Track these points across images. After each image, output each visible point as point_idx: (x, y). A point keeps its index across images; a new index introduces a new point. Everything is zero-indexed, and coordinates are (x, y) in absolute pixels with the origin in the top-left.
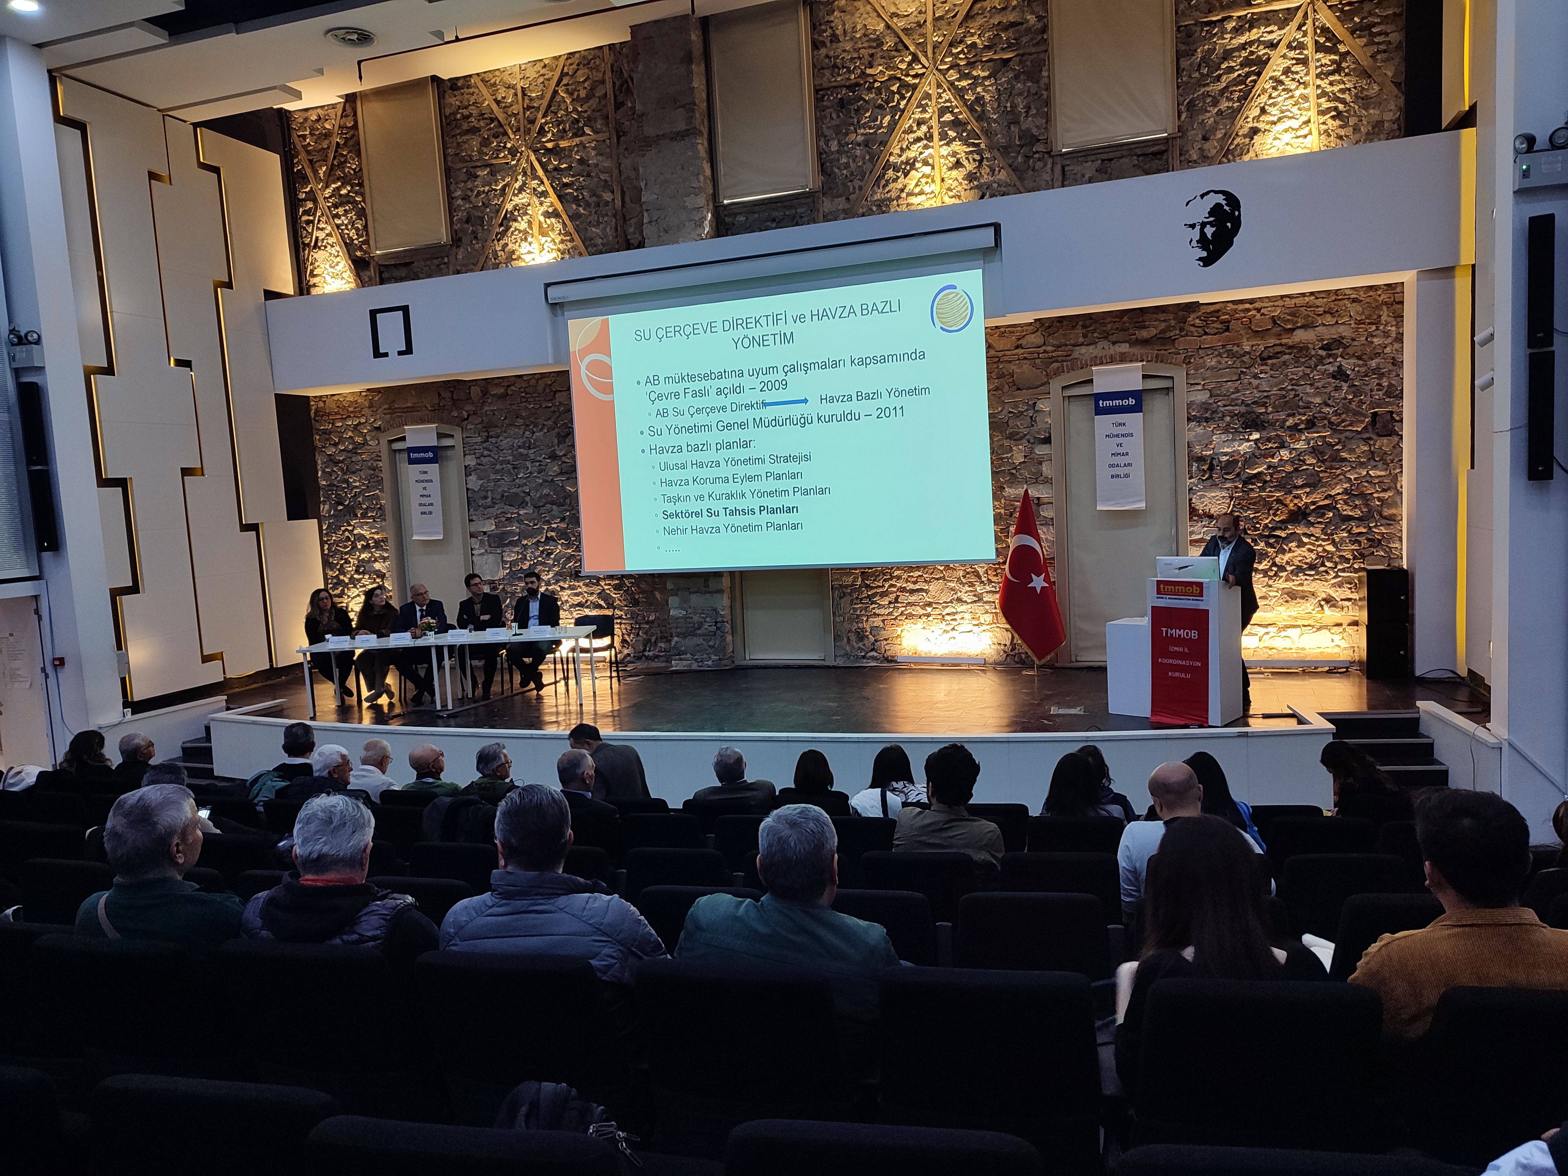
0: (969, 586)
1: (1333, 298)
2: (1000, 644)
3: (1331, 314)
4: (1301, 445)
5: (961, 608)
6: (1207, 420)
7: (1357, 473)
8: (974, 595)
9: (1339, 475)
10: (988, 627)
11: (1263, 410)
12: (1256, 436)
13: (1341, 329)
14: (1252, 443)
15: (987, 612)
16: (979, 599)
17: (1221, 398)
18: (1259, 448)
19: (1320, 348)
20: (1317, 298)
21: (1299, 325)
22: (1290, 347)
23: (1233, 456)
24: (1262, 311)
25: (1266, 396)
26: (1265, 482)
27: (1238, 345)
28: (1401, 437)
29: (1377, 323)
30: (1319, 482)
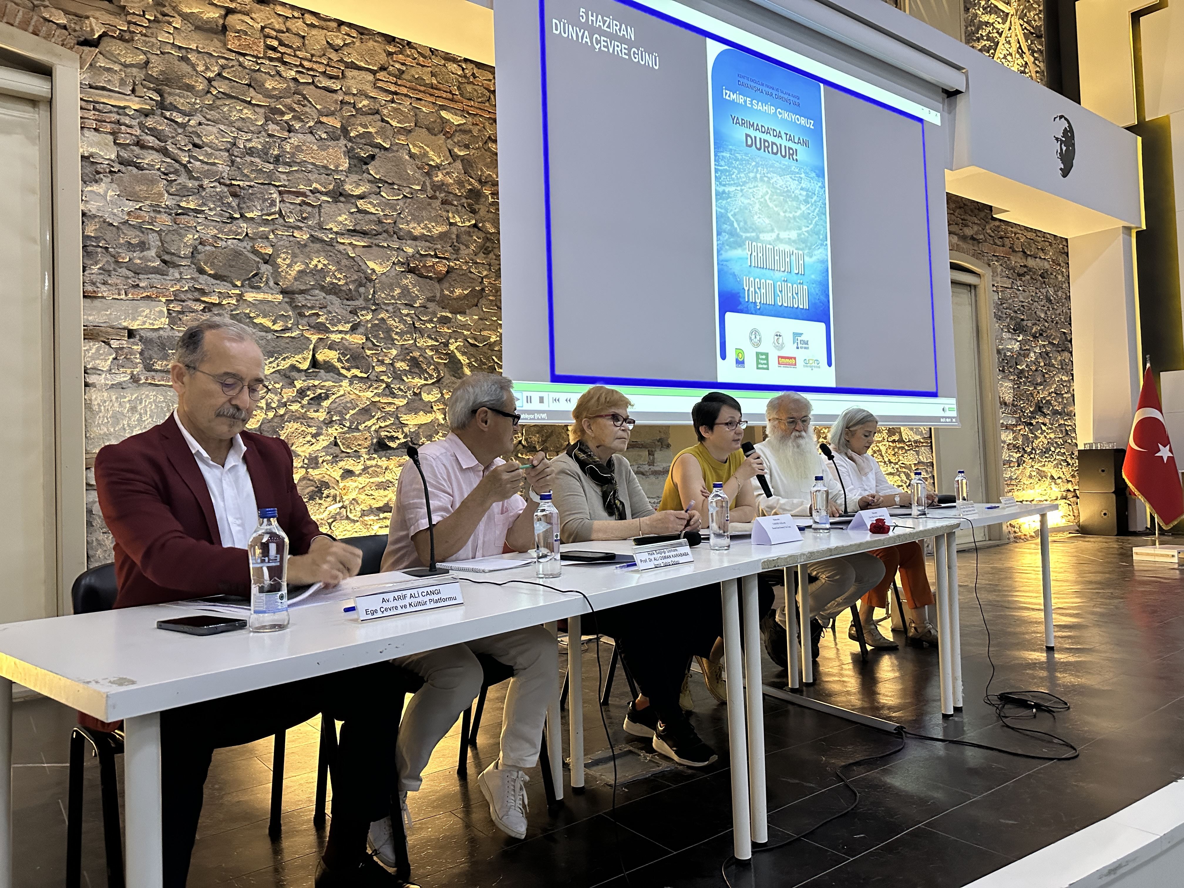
1: (1044, 239)
3: (1042, 250)
4: (1037, 350)
6: (1000, 318)
7: (1058, 376)
9: (1052, 377)
11: (1022, 317)
12: (1020, 337)
14: (1019, 343)
18: (1021, 348)
19: (1040, 275)
20: (1036, 235)
21: (1031, 253)
22: (1030, 269)
23: (1012, 353)
24: (1017, 236)
25: (1023, 306)
26: (1025, 377)
27: (1009, 259)
28: (1071, 353)
29: (1060, 265)
30: (1045, 381)
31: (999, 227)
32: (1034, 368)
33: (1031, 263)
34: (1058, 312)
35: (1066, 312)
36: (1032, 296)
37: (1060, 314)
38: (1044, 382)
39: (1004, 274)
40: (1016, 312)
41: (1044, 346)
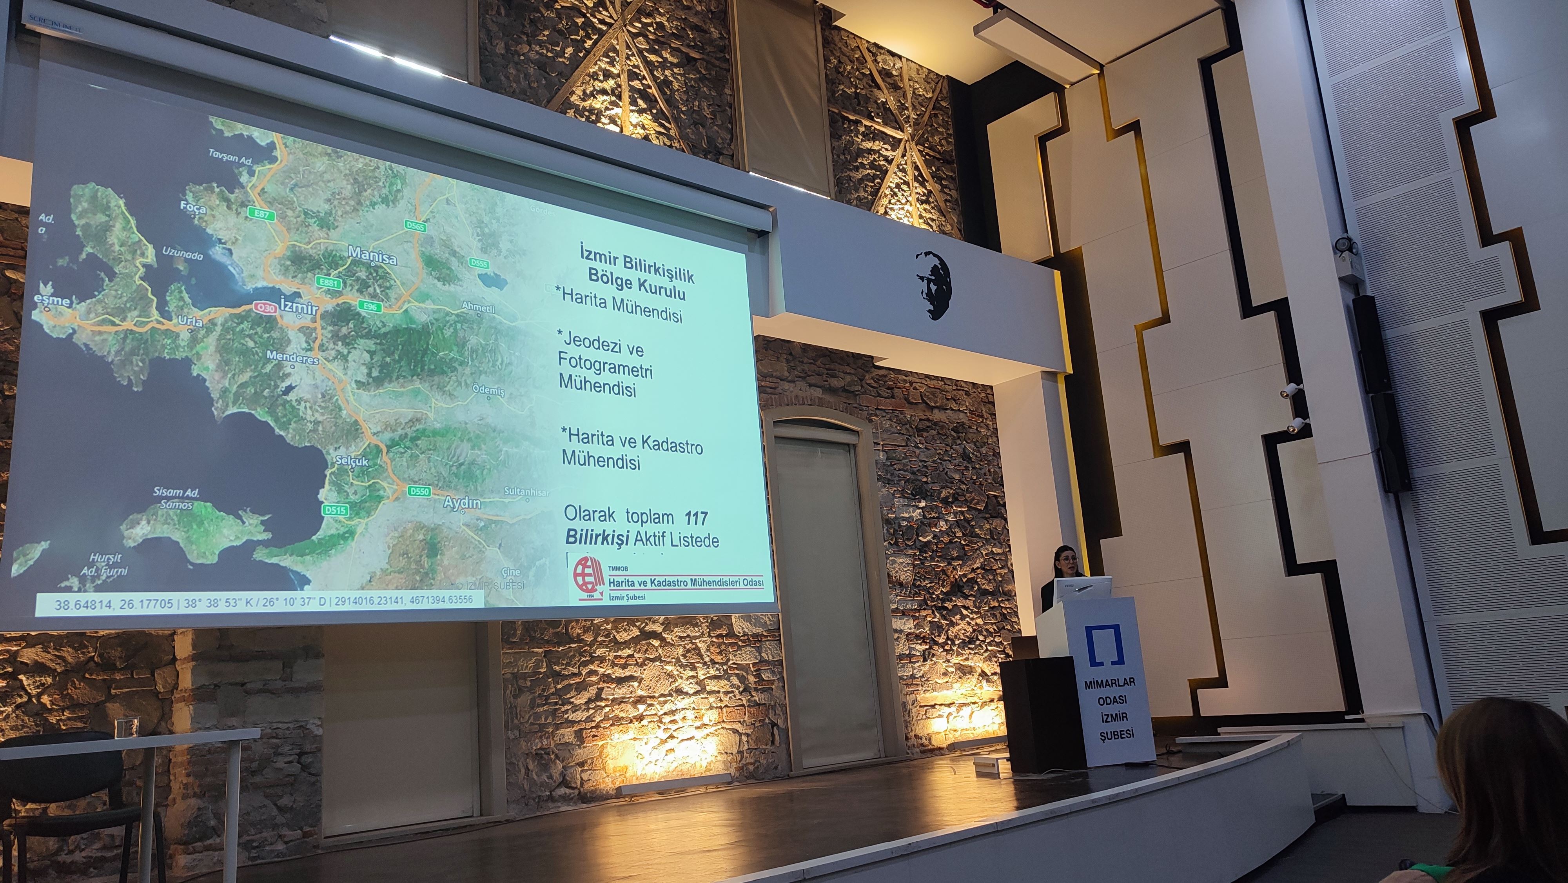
0: (692, 670)
1: (955, 388)
2: (726, 753)
3: (955, 400)
4: (951, 518)
5: (681, 703)
6: (889, 482)
7: (987, 549)
8: (697, 683)
9: (976, 550)
10: (712, 730)
11: (925, 479)
12: (923, 504)
13: (962, 415)
14: (921, 511)
15: (711, 708)
16: (703, 690)
17: (897, 462)
18: (924, 516)
19: (952, 429)
20: (945, 384)
21: (938, 404)
22: (936, 424)
23: (909, 522)
24: (914, 385)
25: (926, 467)
26: (933, 551)
27: (901, 412)
28: (1006, 520)
29: (982, 416)
30: (966, 555)
31: (885, 376)
32: (946, 539)
33: (937, 415)
34: (983, 472)
35: (995, 471)
36: (940, 454)
37: (985, 474)
38: (963, 557)
39: (894, 430)
40: (913, 473)
41: (962, 512)
